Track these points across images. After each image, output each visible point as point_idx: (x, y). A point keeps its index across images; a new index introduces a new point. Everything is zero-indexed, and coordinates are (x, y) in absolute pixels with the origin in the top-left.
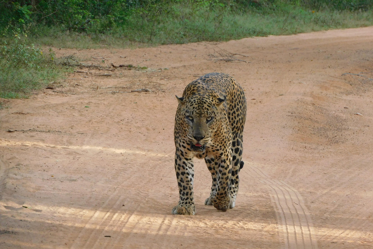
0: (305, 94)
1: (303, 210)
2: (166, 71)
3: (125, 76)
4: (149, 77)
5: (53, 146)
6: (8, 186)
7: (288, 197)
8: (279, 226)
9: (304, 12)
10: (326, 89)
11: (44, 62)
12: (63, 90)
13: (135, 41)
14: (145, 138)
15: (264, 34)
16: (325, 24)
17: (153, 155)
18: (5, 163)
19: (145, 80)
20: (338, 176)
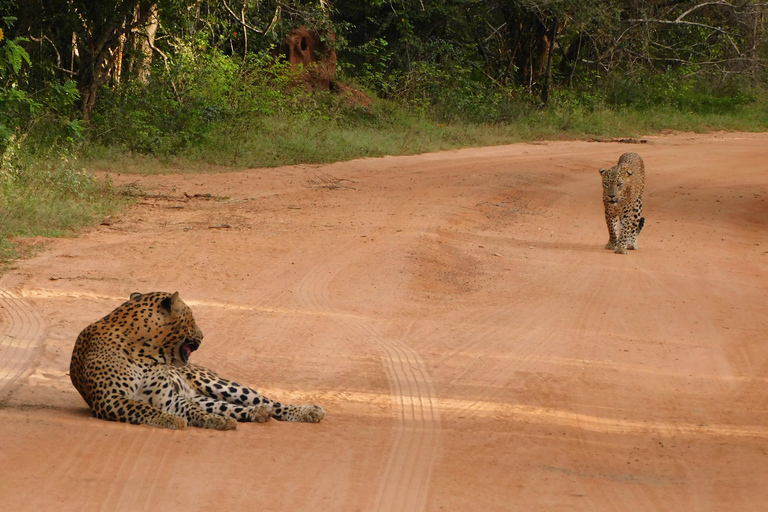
0: (429, 230)
1: (423, 376)
2: (253, 202)
3: (201, 208)
4: (232, 209)
5: (106, 297)
6: (48, 348)
7: (404, 360)
8: (393, 398)
9: (430, 126)
10: (457, 223)
11: (99, 191)
12: (122, 226)
13: (215, 163)
14: (223, 286)
15: (380, 154)
16: (457, 142)
17: (233, 307)
18: (45, 319)
19: (226, 213)
20: (469, 333)
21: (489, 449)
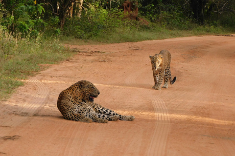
1: (165, 107)
2: (113, 54)
3: (97, 56)
4: (106, 56)
5: (68, 82)
6: (50, 98)
7: (159, 102)
8: (155, 113)
9: (167, 31)
10: (175, 60)
11: (65, 50)
12: (73, 61)
13: (101, 42)
14: (103, 79)
15: (151, 39)
16: (175, 36)
17: (107, 86)
18: (49, 89)
19: (104, 57)
20: (178, 94)
21: (185, 129)
